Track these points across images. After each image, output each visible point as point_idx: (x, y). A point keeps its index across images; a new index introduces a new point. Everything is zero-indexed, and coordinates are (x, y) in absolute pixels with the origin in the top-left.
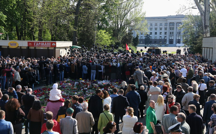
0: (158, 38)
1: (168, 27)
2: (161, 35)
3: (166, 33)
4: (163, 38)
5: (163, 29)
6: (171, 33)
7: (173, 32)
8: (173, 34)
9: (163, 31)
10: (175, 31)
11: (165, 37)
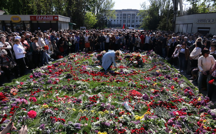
0: (116, 24)
1: (122, 16)
2: (118, 22)
3: (121, 20)
4: (119, 23)
5: (119, 18)
6: (124, 20)
7: (125, 20)
8: (125, 21)
9: (119, 19)
10: (126, 19)
11: (121, 23)
